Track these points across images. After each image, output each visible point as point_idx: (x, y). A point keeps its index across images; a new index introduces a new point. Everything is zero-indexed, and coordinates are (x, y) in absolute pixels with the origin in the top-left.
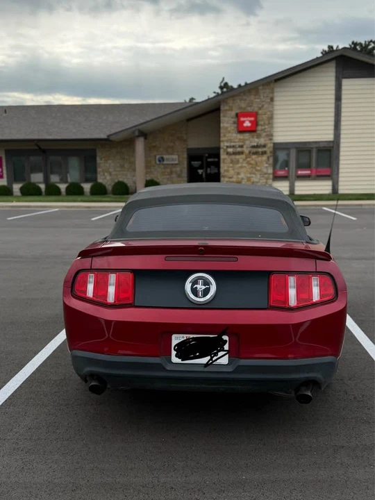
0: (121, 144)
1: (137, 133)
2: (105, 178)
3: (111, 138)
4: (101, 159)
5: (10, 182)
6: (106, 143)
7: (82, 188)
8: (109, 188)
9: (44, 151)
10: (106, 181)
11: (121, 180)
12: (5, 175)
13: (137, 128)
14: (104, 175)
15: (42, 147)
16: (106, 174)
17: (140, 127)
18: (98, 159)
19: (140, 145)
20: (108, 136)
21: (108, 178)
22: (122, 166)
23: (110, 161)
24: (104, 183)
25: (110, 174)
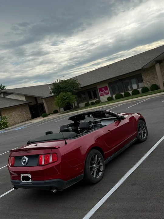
0: (149, 69)
1: (154, 63)
2: (147, 84)
3: (144, 68)
4: (144, 77)
5: (112, 95)
6: (143, 70)
7: (138, 91)
8: (149, 88)
9: (121, 80)
10: (148, 85)
11: (154, 83)
12: (109, 93)
13: (154, 61)
14: (146, 83)
15: (120, 79)
16: (147, 82)
17: (155, 60)
18: (143, 77)
19: (158, 67)
20: (142, 68)
21: (149, 84)
22: (154, 77)
23: (148, 77)
24: (147, 87)
25: (149, 82)
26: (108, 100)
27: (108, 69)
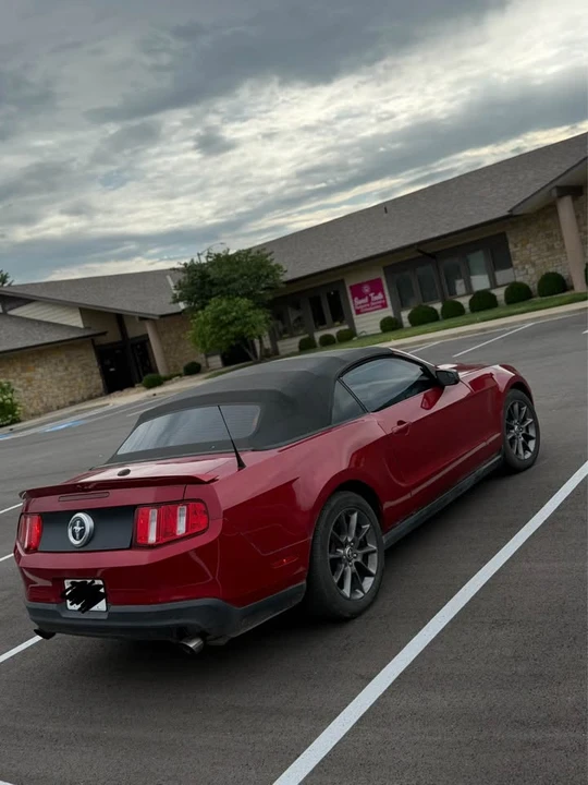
0: (536, 217)
1: (555, 193)
2: (527, 274)
3: (516, 213)
4: (516, 246)
5: (397, 312)
6: (511, 219)
7: (494, 297)
8: (534, 287)
9: (433, 256)
10: (529, 277)
11: (551, 270)
12: (389, 302)
13: (553, 185)
14: (524, 268)
15: (428, 252)
16: (527, 267)
17: (558, 183)
18: (511, 246)
19: (566, 209)
20: (510, 211)
21: (531, 271)
22: (551, 248)
23: (529, 246)
24: (526, 282)
25: (534, 265)
26: (382, 327)
27: (385, 215)
